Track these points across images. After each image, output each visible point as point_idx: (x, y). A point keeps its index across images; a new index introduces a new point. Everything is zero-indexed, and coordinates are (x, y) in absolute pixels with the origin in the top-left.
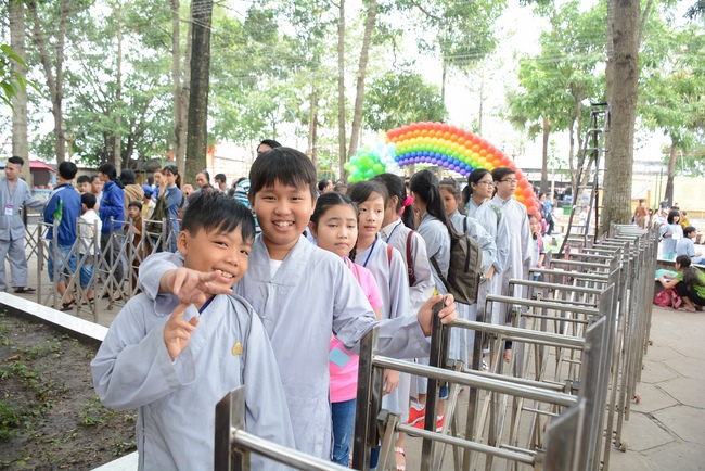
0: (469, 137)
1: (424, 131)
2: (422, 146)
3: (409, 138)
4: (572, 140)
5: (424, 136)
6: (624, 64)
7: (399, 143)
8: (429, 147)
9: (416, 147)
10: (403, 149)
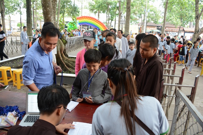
0: (97, 21)
1: (85, 18)
2: (85, 21)
3: (82, 19)
4: (107, 16)
5: (85, 19)
6: (128, 8)
7: (80, 20)
8: (87, 21)
9: (84, 21)
10: (81, 22)
